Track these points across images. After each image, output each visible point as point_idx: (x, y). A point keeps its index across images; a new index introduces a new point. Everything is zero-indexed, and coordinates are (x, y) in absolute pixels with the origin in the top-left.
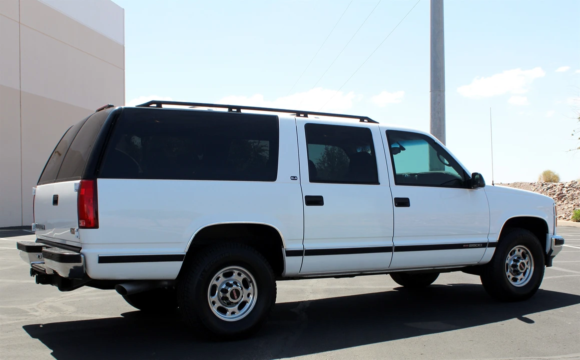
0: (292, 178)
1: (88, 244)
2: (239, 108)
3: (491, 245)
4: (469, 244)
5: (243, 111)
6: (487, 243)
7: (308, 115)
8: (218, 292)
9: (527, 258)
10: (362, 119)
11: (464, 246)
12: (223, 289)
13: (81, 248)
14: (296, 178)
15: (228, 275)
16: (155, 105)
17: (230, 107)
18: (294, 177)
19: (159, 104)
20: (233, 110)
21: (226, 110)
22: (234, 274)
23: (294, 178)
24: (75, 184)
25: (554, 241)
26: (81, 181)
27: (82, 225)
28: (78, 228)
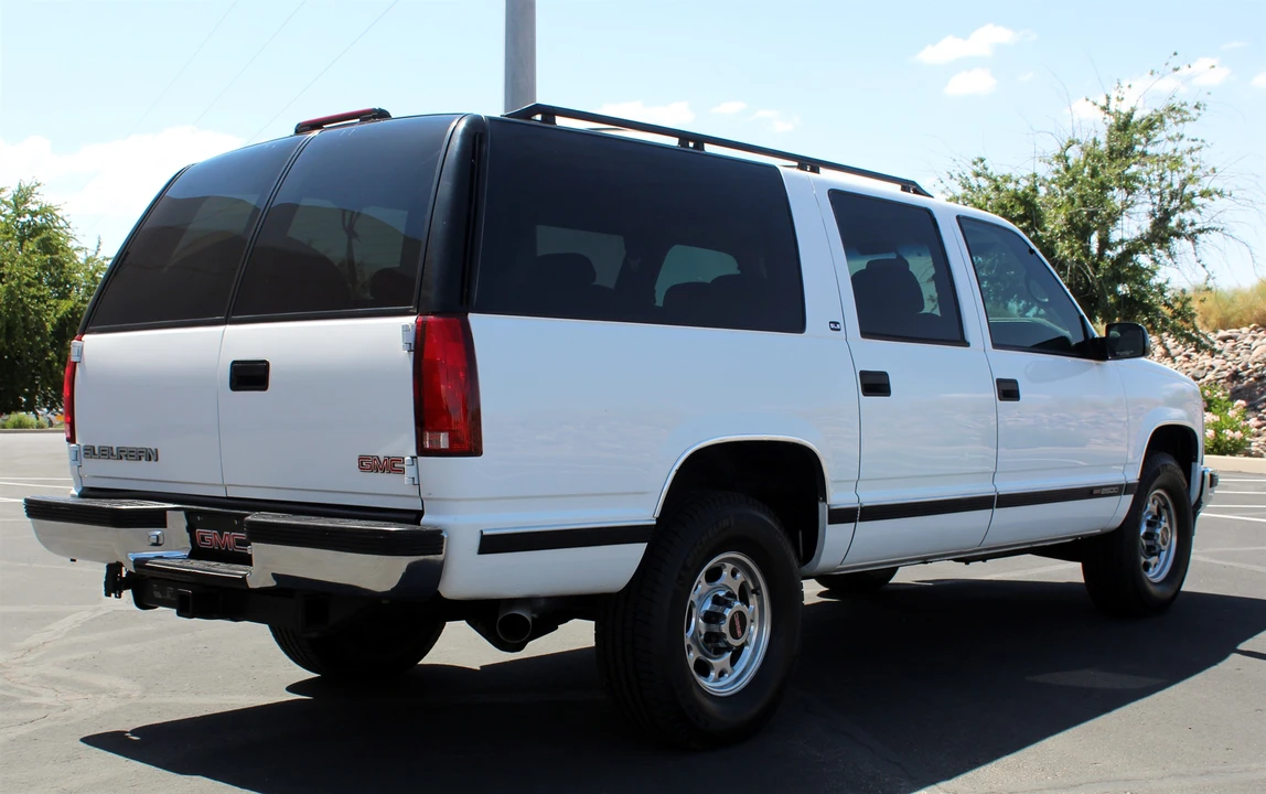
0: (832, 326)
1: (444, 500)
2: (700, 140)
3: (1129, 488)
4: (1101, 488)
5: (709, 148)
7: (821, 170)
8: (697, 623)
10: (907, 185)
11: (1094, 491)
12: (707, 612)
13: (420, 514)
14: (838, 326)
15: (714, 575)
16: (540, 119)
17: (684, 137)
18: (835, 323)
19: (550, 114)
20: (689, 143)
21: (673, 142)
22: (725, 573)
23: (835, 326)
24: (405, 329)
25: (1209, 478)
26: (421, 318)
27: (447, 447)
28: (414, 454)
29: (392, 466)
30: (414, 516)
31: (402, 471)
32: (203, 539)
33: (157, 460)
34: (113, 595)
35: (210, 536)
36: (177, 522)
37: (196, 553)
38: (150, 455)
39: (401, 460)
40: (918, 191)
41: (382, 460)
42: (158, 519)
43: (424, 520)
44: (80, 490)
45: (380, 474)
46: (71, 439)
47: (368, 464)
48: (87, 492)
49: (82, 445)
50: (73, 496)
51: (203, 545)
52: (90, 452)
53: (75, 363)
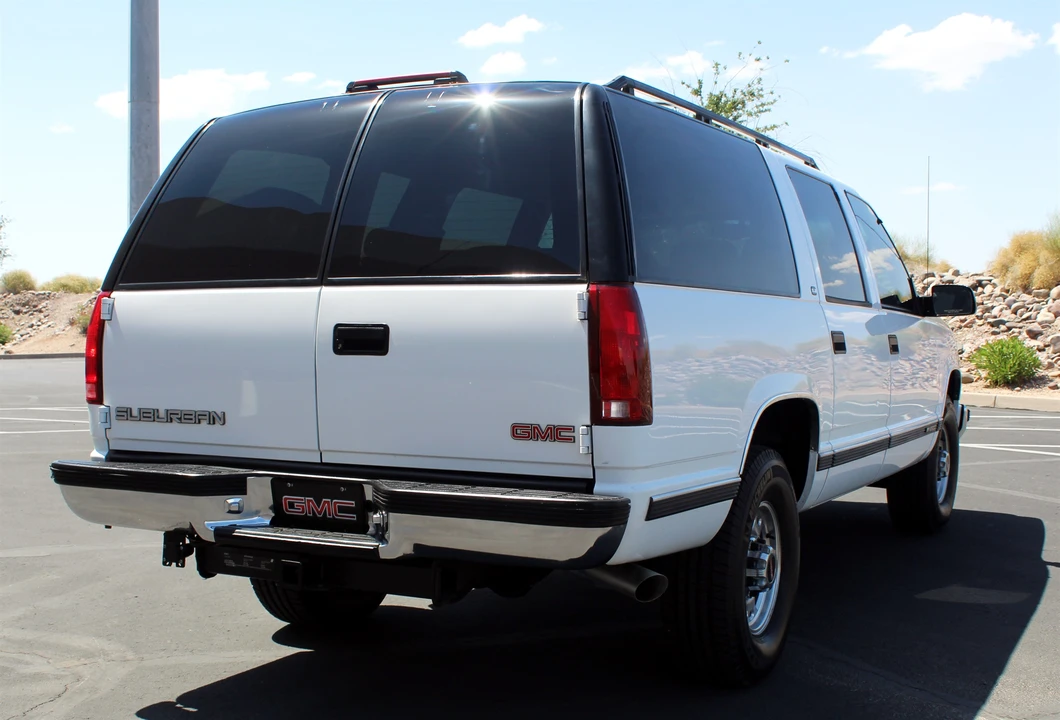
0: (812, 291)
10: (810, 162)
11: (927, 429)
13: (591, 483)
14: (815, 291)
18: (814, 288)
24: (578, 297)
26: (593, 288)
27: (620, 416)
28: (589, 423)
29: (557, 434)
30: (584, 485)
31: (572, 440)
32: (291, 505)
33: (224, 424)
34: (174, 564)
35: (302, 504)
36: (260, 490)
37: (280, 520)
38: (213, 418)
39: (571, 429)
40: (814, 166)
41: (543, 428)
42: (237, 486)
43: (597, 488)
44: (106, 453)
45: (540, 443)
46: (97, 399)
47: (524, 432)
48: (115, 456)
49: (113, 407)
50: (96, 459)
51: (291, 512)
52: (125, 414)
53: (104, 321)
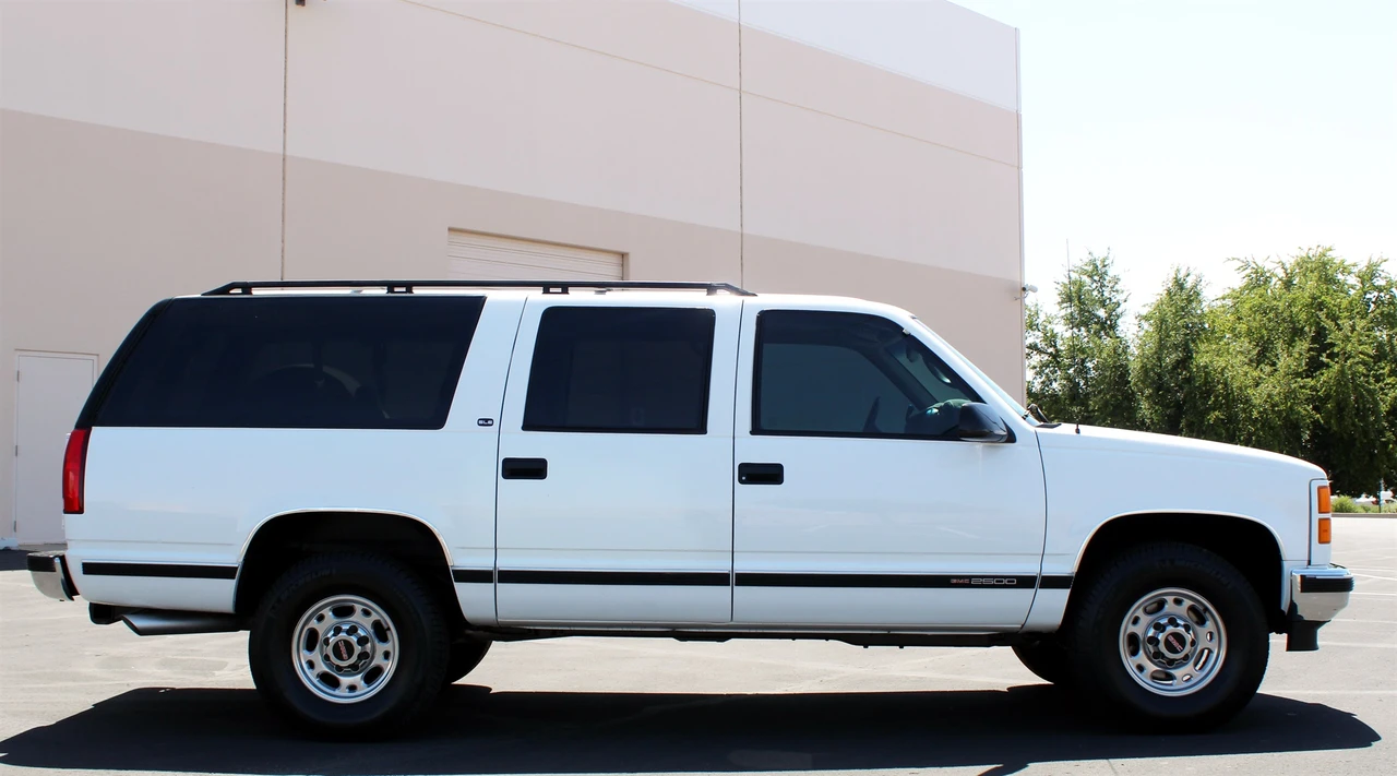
0: (481, 422)
3: (1051, 582)
4: (970, 577)
6: (1035, 578)
8: (321, 645)
9: (1208, 623)
11: (954, 581)
12: (326, 638)
14: (490, 422)
15: (343, 611)
16: (239, 291)
17: (393, 285)
18: (486, 420)
19: (247, 287)
20: (396, 290)
21: (382, 292)
22: (356, 611)
23: (486, 422)
25: (1299, 579)
